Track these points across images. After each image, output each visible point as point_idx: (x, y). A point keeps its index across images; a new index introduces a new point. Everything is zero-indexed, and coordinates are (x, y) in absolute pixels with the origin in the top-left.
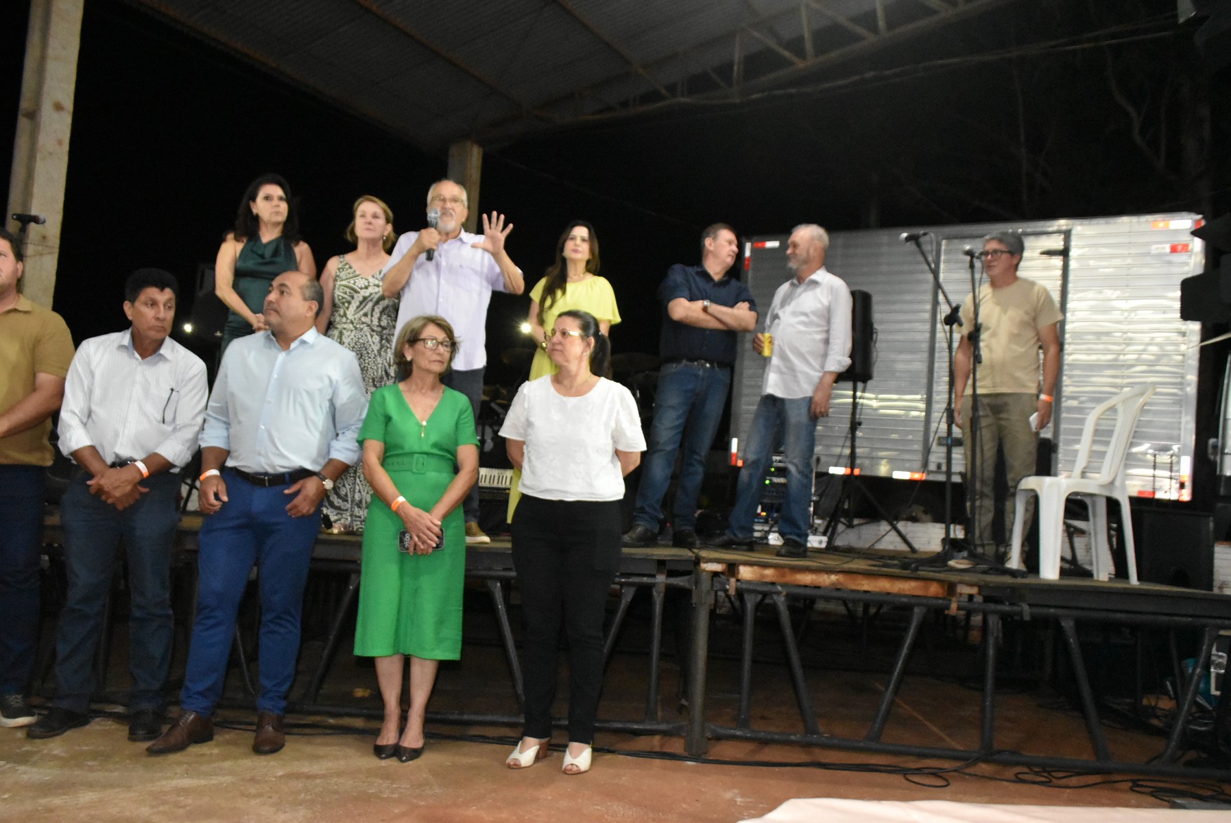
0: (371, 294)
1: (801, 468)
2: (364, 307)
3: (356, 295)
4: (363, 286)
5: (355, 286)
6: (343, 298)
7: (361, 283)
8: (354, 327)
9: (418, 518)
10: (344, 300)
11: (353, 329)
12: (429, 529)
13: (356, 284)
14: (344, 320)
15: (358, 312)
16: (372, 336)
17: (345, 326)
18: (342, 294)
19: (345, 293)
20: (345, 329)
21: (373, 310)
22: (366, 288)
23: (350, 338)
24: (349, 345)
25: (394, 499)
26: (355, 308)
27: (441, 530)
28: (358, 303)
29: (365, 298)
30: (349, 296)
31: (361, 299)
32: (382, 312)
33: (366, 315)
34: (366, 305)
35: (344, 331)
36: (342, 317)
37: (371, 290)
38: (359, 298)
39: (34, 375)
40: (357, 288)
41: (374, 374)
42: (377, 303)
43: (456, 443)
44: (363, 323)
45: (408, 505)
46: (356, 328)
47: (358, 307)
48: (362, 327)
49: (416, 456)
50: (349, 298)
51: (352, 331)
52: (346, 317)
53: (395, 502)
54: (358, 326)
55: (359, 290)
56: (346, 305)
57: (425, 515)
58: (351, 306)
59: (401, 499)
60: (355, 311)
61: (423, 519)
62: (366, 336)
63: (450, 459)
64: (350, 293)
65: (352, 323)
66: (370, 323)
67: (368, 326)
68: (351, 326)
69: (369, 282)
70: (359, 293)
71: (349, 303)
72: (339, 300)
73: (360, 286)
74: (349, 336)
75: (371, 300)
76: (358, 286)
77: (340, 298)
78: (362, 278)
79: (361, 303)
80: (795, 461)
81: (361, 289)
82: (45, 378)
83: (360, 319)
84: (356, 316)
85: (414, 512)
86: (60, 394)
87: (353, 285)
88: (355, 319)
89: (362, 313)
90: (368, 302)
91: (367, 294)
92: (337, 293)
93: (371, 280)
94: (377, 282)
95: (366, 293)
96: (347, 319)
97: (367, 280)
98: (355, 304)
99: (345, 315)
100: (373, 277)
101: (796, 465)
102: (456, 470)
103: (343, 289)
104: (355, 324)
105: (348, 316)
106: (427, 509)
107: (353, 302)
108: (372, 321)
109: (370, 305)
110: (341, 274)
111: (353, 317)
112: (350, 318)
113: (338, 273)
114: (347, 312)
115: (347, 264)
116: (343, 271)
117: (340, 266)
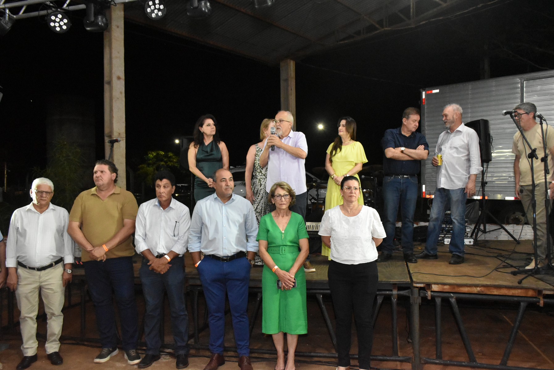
1: (459, 221)
8: (265, 177)
9: (284, 275)
12: (289, 280)
14: (261, 174)
17: (261, 177)
20: (261, 178)
23: (264, 182)
24: (264, 185)
25: (274, 267)
27: (295, 279)
35: (261, 179)
36: (260, 173)
39: (123, 220)
43: (299, 239)
45: (279, 270)
49: (281, 247)
51: (265, 179)
52: (262, 173)
53: (274, 268)
57: (287, 273)
59: (276, 267)
61: (286, 276)
63: (296, 246)
72: (259, 165)
74: (264, 181)
80: (456, 218)
82: (127, 221)
85: (282, 272)
86: (134, 227)
96: (262, 174)
99: (261, 172)
101: (457, 220)
102: (300, 250)
105: (262, 172)
106: (288, 271)
110: (258, 154)
111: (265, 173)
112: (263, 173)
113: (257, 153)
114: (262, 171)
115: (260, 148)
116: (259, 152)
117: (257, 150)
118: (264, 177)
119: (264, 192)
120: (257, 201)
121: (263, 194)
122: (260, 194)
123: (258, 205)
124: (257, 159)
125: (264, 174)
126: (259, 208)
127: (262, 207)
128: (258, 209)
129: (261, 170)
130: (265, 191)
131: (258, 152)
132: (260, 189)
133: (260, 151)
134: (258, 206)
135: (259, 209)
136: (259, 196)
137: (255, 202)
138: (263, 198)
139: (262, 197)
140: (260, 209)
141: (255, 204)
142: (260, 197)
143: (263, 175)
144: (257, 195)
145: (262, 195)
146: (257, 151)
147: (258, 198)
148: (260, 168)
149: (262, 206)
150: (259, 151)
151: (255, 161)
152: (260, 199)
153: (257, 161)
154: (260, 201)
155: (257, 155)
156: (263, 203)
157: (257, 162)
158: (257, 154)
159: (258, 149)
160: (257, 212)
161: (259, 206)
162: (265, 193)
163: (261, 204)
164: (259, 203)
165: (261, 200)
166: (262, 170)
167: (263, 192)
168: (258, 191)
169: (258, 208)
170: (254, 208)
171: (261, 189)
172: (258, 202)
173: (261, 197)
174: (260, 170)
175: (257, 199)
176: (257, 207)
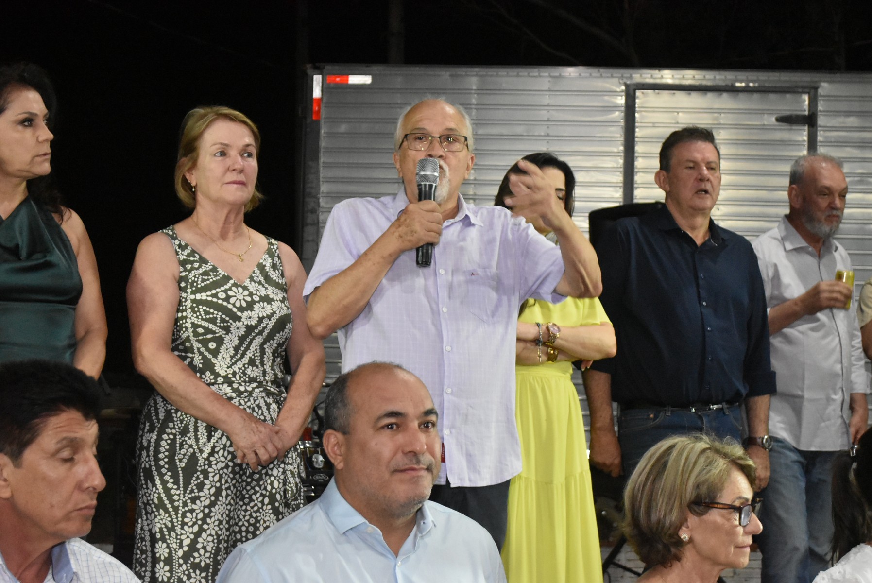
0: (261, 320)
2: (247, 348)
3: (234, 325)
4: (244, 304)
5: (230, 306)
6: (208, 331)
7: (239, 297)
8: (234, 390)
10: (209, 336)
11: (234, 395)
13: (232, 300)
15: (240, 359)
16: (268, 405)
18: (206, 324)
19: (213, 321)
21: (263, 352)
22: (250, 306)
26: (232, 352)
28: (236, 342)
29: (250, 329)
30: (220, 327)
31: (242, 331)
32: (273, 353)
33: (252, 362)
34: (250, 343)
36: (202, 372)
37: (259, 310)
38: (238, 329)
40: (235, 310)
41: (273, 487)
42: (270, 337)
44: (252, 380)
46: (239, 393)
47: (236, 349)
48: (249, 389)
50: (222, 333)
52: (213, 372)
54: (242, 389)
55: (239, 314)
56: (212, 345)
58: (223, 348)
60: (232, 357)
62: (259, 407)
64: (223, 320)
65: (228, 381)
66: (262, 379)
67: (260, 384)
68: (227, 389)
69: (251, 295)
70: (239, 319)
71: (220, 341)
72: (196, 334)
73: (238, 305)
75: (261, 333)
76: (234, 305)
77: (200, 330)
78: (235, 285)
79: (242, 339)
81: (241, 309)
83: (245, 374)
84: (235, 368)
87: (225, 304)
88: (234, 374)
89: (246, 360)
90: (254, 338)
91: (253, 322)
92: (190, 319)
93: (252, 287)
94: (263, 293)
95: (250, 318)
96: (217, 375)
97: (245, 288)
98: (231, 341)
99: (208, 366)
100: (252, 279)
103: (205, 311)
104: (235, 386)
105: (217, 368)
107: (227, 339)
108: (264, 373)
109: (259, 340)
110: (191, 275)
111: (230, 371)
112: (223, 373)
113: (184, 274)
114: (214, 360)
115: (193, 252)
116: (192, 269)
117: (182, 257)
118: (228, 390)
119: (227, 467)
120: (192, 511)
121: (221, 477)
122: (206, 474)
123: (201, 530)
124: (189, 304)
125: (226, 377)
126: (204, 548)
127: (219, 542)
128: (198, 550)
129: (210, 356)
130: (231, 460)
131: (189, 267)
132: (207, 450)
133: (196, 265)
134: (198, 534)
135: (206, 551)
136: (201, 486)
137: (184, 515)
138: (224, 493)
139: (218, 493)
140: (209, 549)
141: (183, 524)
142: (208, 490)
143: (220, 380)
144: (194, 483)
145: (220, 481)
146: (183, 263)
147: (198, 498)
148: (203, 350)
149: (218, 536)
150: (192, 263)
151: (178, 311)
152: (208, 502)
153: (189, 313)
154: (207, 511)
155: (183, 285)
156: (221, 522)
157: (186, 317)
158: (185, 279)
159: (186, 252)
160: (195, 566)
161: (204, 535)
162: (233, 468)
163: (212, 528)
164: (204, 520)
165: (213, 504)
166: (215, 356)
167: (220, 465)
168: (193, 459)
169: (199, 546)
170: (181, 546)
171: (212, 453)
172: (200, 516)
173: (213, 490)
174: (204, 358)
175: (194, 500)
176: (194, 542)
